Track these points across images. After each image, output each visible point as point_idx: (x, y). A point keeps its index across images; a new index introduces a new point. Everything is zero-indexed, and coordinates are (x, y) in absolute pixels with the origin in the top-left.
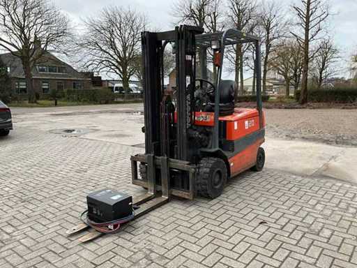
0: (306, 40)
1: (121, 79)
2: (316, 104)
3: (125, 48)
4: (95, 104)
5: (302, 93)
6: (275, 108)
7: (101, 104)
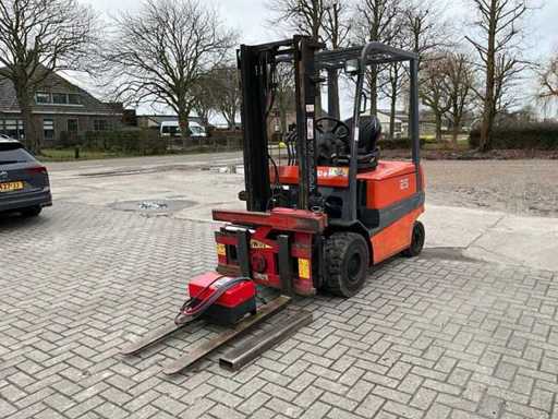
0: (490, 50)
1: (176, 114)
2: (506, 153)
3: (181, 63)
4: (135, 155)
5: (483, 134)
6: (442, 159)
7: (145, 155)
